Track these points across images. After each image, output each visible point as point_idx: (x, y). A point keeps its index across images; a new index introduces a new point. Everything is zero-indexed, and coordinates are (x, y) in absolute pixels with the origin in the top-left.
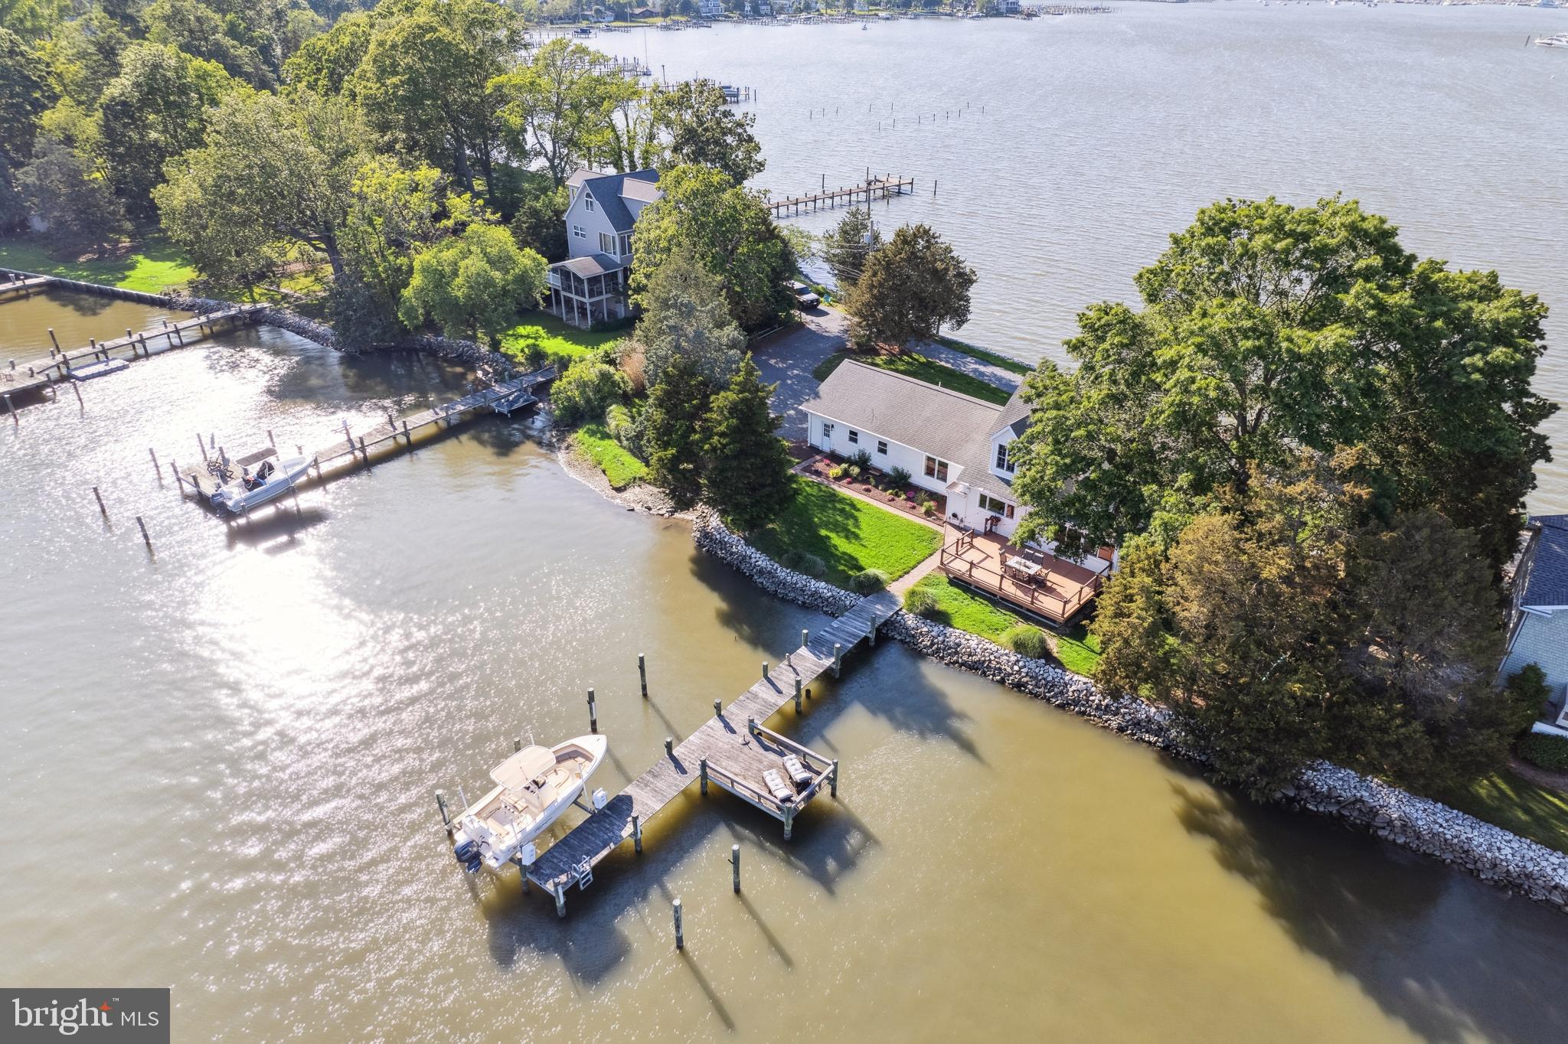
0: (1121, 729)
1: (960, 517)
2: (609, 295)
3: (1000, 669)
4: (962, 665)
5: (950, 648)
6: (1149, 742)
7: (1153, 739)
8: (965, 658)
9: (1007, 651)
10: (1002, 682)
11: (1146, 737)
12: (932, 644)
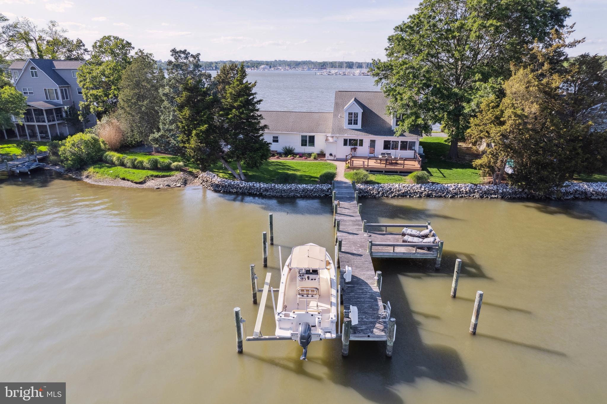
0: (482, 197)
1: (333, 155)
2: (59, 122)
3: (416, 192)
4: (398, 196)
5: (388, 191)
6: (495, 198)
7: (496, 196)
8: (398, 193)
9: (413, 185)
10: (420, 197)
11: (493, 196)
12: (379, 193)
